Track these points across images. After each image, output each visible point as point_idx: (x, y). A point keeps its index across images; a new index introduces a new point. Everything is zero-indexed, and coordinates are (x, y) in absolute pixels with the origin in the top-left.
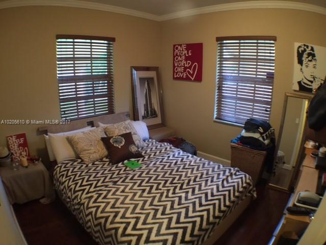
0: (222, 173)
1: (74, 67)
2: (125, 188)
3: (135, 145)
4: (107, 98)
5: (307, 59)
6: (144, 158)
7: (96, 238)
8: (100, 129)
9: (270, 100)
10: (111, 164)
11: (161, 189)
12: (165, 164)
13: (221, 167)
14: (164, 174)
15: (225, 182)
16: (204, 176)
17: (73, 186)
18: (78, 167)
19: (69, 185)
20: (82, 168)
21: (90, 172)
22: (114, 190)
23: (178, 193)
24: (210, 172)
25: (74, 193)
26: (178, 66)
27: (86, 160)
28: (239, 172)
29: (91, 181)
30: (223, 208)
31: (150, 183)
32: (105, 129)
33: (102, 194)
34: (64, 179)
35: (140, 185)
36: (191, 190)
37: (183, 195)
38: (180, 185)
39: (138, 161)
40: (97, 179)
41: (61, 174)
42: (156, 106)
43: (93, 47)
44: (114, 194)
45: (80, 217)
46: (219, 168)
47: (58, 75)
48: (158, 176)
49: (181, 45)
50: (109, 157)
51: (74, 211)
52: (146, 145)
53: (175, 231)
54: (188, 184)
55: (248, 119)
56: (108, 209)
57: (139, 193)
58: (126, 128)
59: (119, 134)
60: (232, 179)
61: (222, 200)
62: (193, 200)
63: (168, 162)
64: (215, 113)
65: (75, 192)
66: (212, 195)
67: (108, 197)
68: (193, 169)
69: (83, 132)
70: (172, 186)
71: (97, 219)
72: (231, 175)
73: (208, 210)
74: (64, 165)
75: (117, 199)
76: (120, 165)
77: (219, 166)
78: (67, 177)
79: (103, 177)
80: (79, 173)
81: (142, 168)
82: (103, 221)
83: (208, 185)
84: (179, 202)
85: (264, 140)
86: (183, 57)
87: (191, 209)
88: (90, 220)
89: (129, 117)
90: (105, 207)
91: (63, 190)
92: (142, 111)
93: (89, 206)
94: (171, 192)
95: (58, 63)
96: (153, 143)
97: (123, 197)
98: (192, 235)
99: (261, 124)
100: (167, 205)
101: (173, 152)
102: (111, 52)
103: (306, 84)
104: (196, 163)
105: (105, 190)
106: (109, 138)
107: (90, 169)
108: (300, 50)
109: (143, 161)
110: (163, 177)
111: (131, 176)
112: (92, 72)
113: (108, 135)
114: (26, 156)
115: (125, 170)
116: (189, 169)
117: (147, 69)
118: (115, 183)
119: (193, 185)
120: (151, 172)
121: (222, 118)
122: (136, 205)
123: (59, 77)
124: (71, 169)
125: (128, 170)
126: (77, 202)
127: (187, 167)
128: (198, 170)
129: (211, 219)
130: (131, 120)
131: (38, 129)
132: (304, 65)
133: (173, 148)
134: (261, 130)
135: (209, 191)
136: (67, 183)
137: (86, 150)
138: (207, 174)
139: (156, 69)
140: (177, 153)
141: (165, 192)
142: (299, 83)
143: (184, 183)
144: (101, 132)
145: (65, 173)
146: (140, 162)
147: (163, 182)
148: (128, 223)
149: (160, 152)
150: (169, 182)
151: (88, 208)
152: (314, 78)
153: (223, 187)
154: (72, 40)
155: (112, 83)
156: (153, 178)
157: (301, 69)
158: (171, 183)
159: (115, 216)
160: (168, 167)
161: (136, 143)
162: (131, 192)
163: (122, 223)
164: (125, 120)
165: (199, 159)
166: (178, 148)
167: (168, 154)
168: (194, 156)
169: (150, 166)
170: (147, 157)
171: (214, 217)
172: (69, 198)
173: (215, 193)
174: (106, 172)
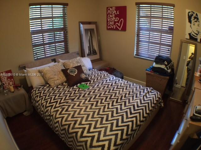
0: (142, 91)
1: (41, 23)
2: (80, 103)
3: (84, 73)
4: (63, 43)
5: (194, 20)
6: (91, 82)
7: (62, 138)
8: (60, 64)
9: (171, 44)
10: (69, 87)
11: (103, 103)
12: (105, 85)
13: (141, 87)
14: (105, 93)
15: (145, 97)
16: (131, 93)
17: (45, 104)
18: (47, 90)
19: (42, 103)
20: (50, 90)
21: (55, 93)
22: (72, 105)
23: (115, 106)
24: (135, 91)
25: (46, 109)
26: (110, 21)
27: (52, 85)
28: (153, 90)
29: (56, 99)
30: (145, 115)
31: (96, 99)
32: (63, 64)
33: (65, 108)
34: (38, 99)
35: (89, 101)
36: (123, 103)
37: (119, 107)
38: (116, 100)
39: (87, 84)
40: (60, 98)
41: (36, 95)
42: (96, 48)
43: (53, 10)
44: (73, 108)
45: (50, 124)
46: (140, 88)
47: (31, 30)
48: (101, 94)
49: (112, 7)
50: (67, 82)
51: (46, 120)
52: (91, 73)
53: (116, 132)
54: (121, 99)
55: (157, 56)
56: (70, 119)
57: (90, 106)
58: (78, 62)
59: (73, 67)
60: (149, 95)
61: (144, 110)
62: (126, 110)
63: (107, 84)
64: (135, 51)
65: (46, 107)
66: (138, 106)
67: (69, 110)
68: (123, 88)
69: (49, 66)
70: (111, 101)
71: (62, 126)
72: (148, 92)
73: (136, 117)
74: (38, 89)
75: (75, 111)
76: (75, 87)
77: (140, 86)
78: (40, 97)
79: (64, 96)
80: (48, 94)
81: (90, 89)
82: (67, 127)
83: (134, 99)
84: (116, 112)
85: (168, 69)
86: (114, 15)
87: (125, 116)
88: (57, 126)
89: (79, 55)
90: (68, 117)
91: (38, 106)
92: (87, 51)
93: (57, 117)
94: (111, 105)
95: (30, 21)
96: (95, 72)
97: (79, 110)
98: (127, 134)
99: (166, 59)
100: (109, 114)
101: (109, 77)
102: (66, 13)
103: (193, 35)
104: (125, 85)
105: (67, 105)
106: (67, 70)
107: (55, 91)
108: (190, 14)
109: (90, 84)
110: (104, 94)
111: (83, 95)
112: (53, 26)
113: (66, 68)
114: (13, 84)
115: (78, 91)
116: (120, 88)
117: (89, 23)
118: (73, 100)
119: (125, 99)
120: (96, 91)
121: (140, 54)
122: (88, 115)
123: (31, 31)
124: (43, 91)
125: (80, 91)
126: (48, 115)
127: (119, 87)
128: (126, 89)
129: (138, 122)
130: (80, 57)
131: (19, 66)
132: (192, 24)
133: (109, 74)
134: (166, 63)
135: (135, 104)
136: (40, 102)
137: (52, 78)
138: (133, 92)
139: (95, 23)
140: (112, 78)
141: (107, 105)
142: (190, 34)
143: (118, 98)
144: (61, 65)
145: (39, 94)
146: (88, 85)
147: (105, 98)
148: (84, 128)
149: (101, 78)
150: (108, 98)
151: (56, 118)
152: (198, 32)
153: (144, 100)
154: (39, 6)
155: (67, 33)
156: (98, 96)
157: (191, 26)
158: (110, 99)
159: (75, 124)
160: (107, 88)
161: (84, 72)
162: (84, 106)
163: (80, 128)
164: (76, 57)
165: (126, 81)
166: (112, 75)
167: (106, 79)
168: (123, 80)
169: (95, 87)
170: (92, 81)
171: (140, 121)
172: (42, 111)
173: (139, 105)
174: (66, 92)
